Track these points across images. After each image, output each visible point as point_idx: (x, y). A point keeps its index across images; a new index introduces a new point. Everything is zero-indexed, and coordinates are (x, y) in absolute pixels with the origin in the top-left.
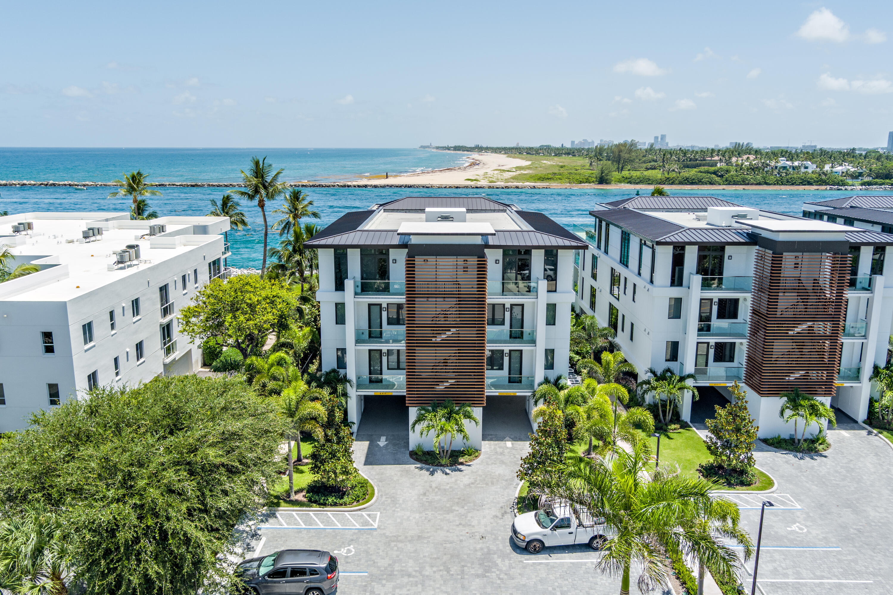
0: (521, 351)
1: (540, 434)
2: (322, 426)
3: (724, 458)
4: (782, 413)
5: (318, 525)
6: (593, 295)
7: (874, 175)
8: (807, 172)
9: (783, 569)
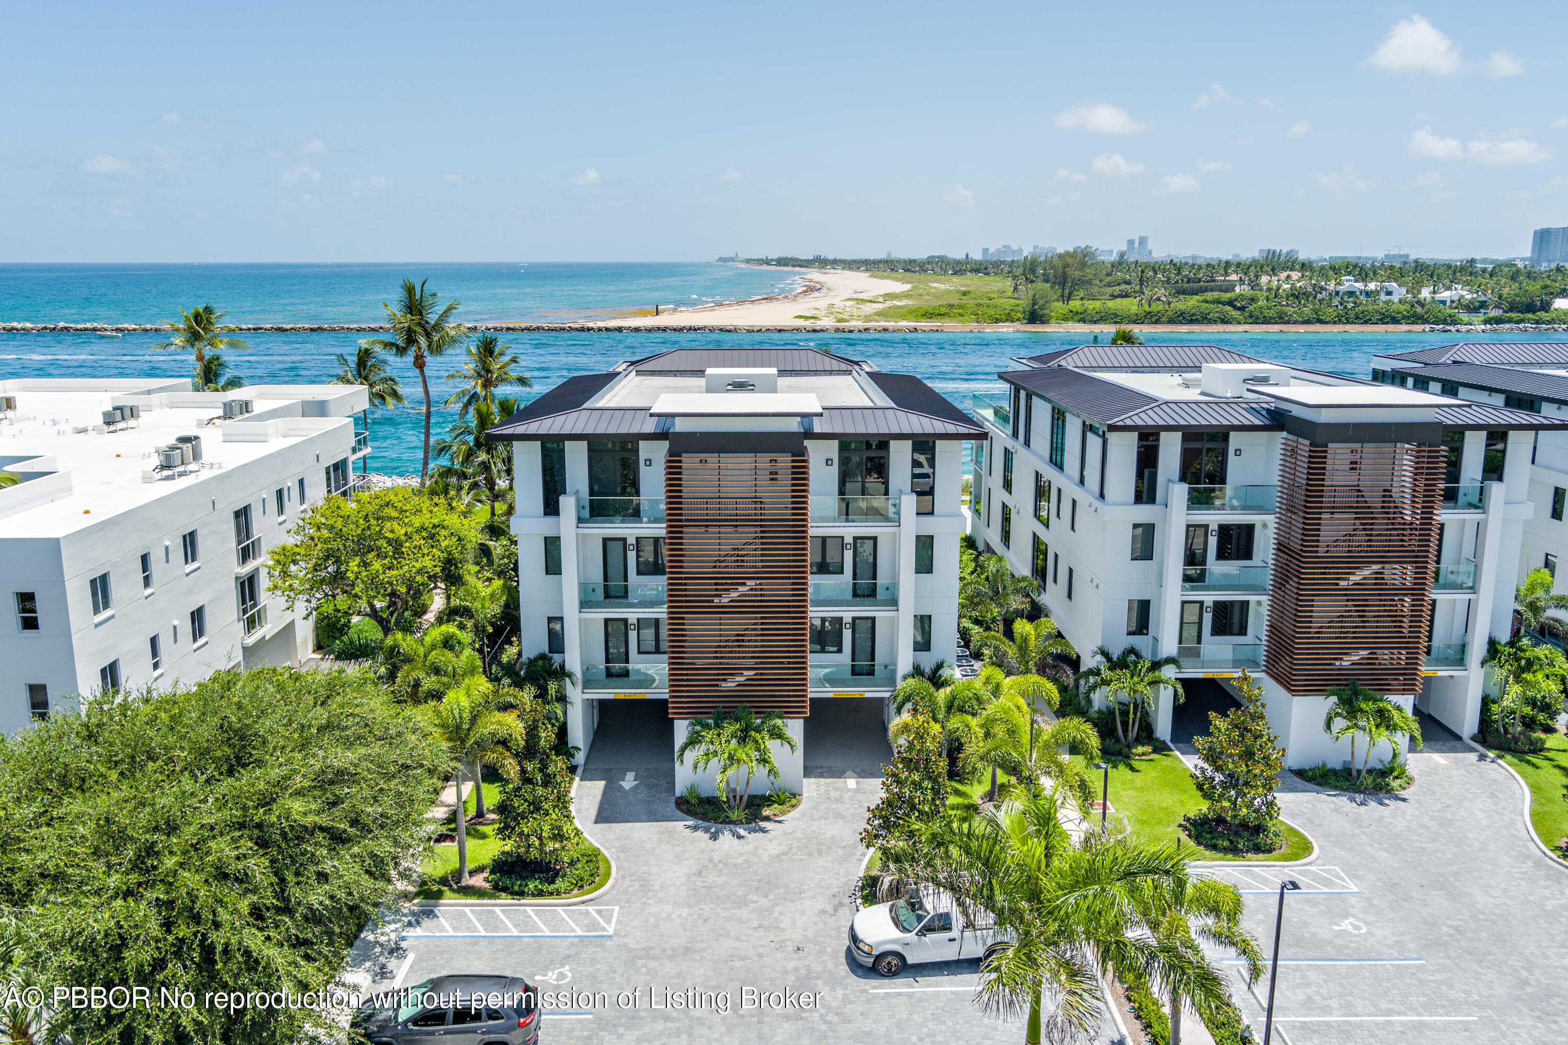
0: (873, 619)
1: (900, 766)
2: (517, 755)
3: (1226, 804)
4: (1328, 725)
5: (508, 930)
6: (1006, 519)
7: (1505, 305)
8: (1390, 301)
9: (1323, 998)
